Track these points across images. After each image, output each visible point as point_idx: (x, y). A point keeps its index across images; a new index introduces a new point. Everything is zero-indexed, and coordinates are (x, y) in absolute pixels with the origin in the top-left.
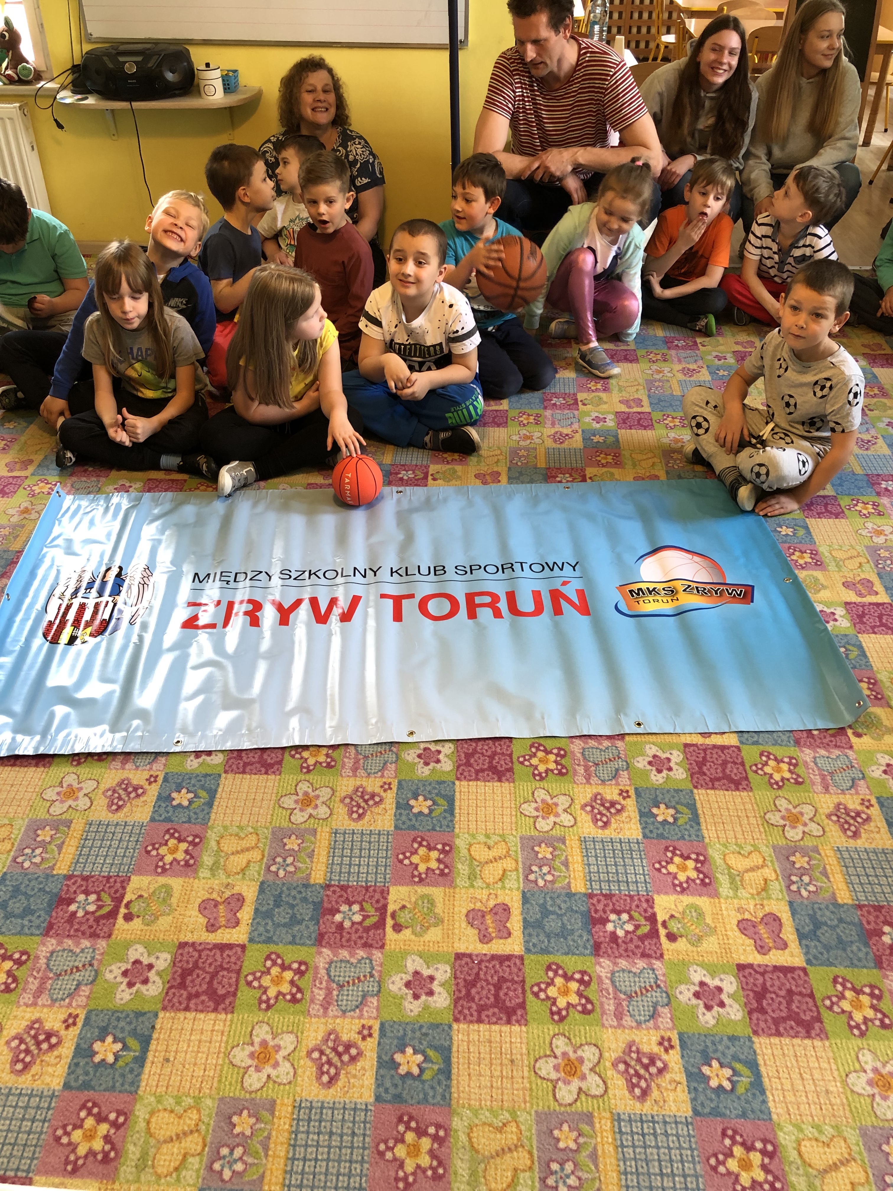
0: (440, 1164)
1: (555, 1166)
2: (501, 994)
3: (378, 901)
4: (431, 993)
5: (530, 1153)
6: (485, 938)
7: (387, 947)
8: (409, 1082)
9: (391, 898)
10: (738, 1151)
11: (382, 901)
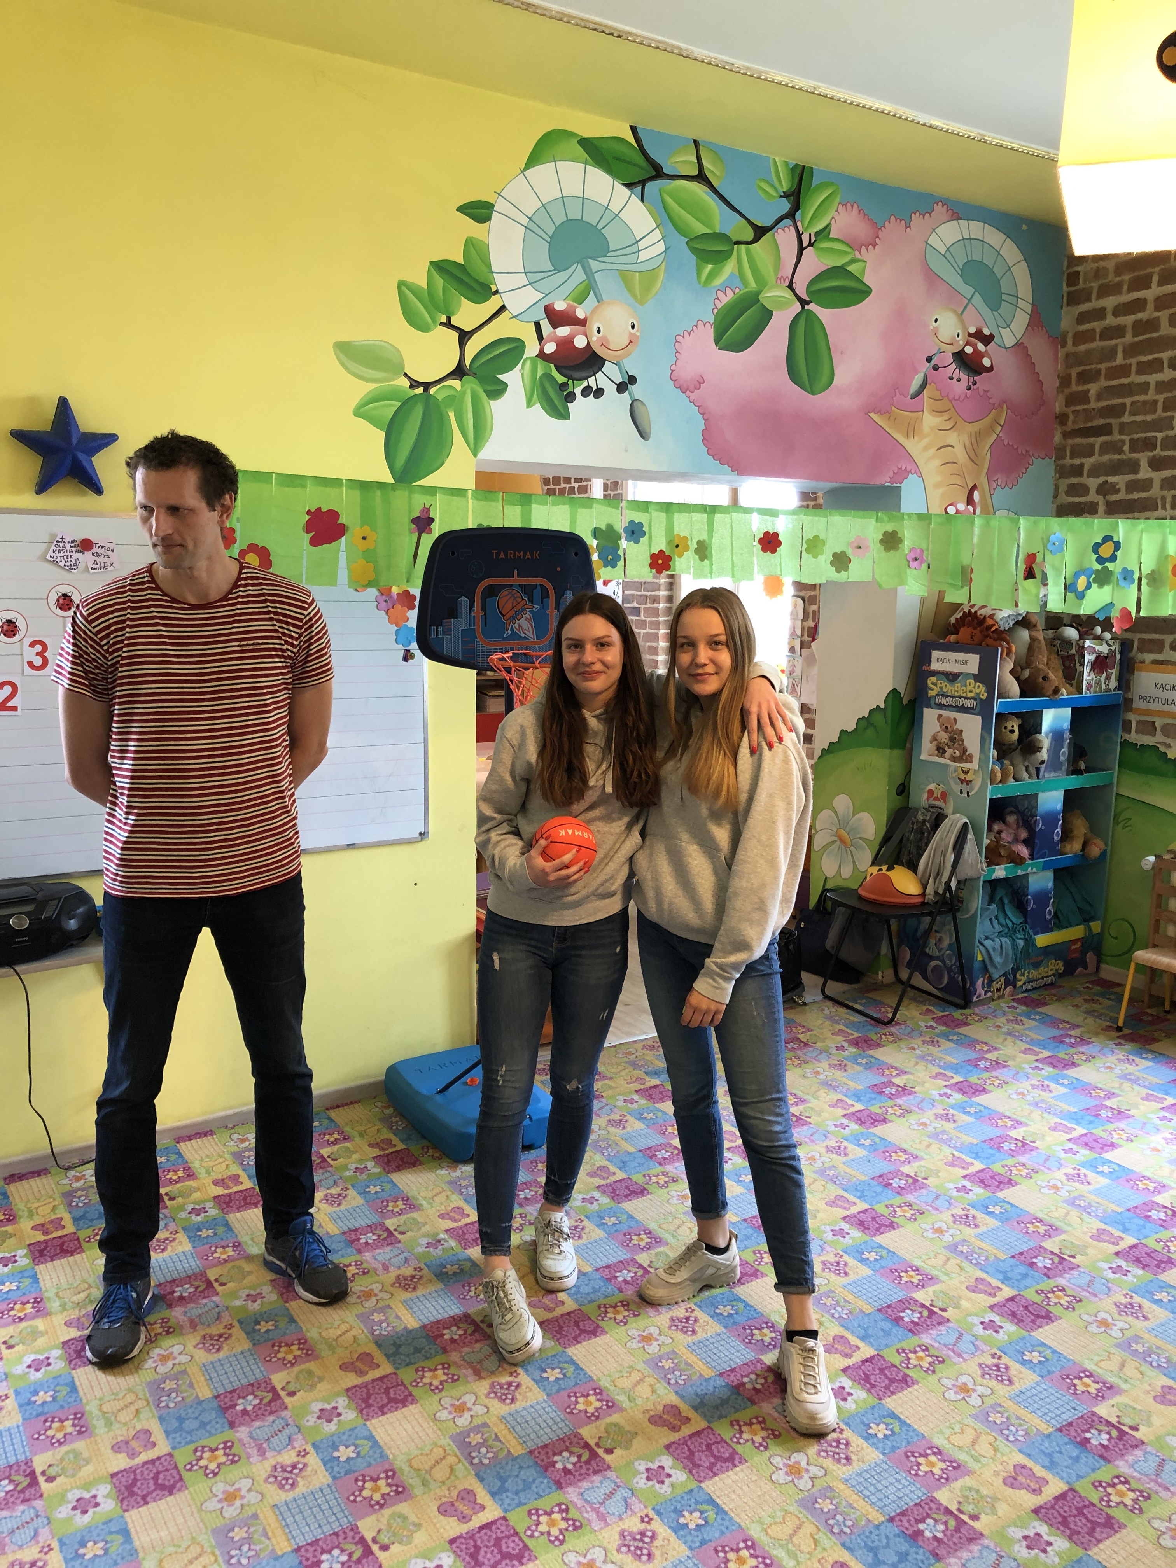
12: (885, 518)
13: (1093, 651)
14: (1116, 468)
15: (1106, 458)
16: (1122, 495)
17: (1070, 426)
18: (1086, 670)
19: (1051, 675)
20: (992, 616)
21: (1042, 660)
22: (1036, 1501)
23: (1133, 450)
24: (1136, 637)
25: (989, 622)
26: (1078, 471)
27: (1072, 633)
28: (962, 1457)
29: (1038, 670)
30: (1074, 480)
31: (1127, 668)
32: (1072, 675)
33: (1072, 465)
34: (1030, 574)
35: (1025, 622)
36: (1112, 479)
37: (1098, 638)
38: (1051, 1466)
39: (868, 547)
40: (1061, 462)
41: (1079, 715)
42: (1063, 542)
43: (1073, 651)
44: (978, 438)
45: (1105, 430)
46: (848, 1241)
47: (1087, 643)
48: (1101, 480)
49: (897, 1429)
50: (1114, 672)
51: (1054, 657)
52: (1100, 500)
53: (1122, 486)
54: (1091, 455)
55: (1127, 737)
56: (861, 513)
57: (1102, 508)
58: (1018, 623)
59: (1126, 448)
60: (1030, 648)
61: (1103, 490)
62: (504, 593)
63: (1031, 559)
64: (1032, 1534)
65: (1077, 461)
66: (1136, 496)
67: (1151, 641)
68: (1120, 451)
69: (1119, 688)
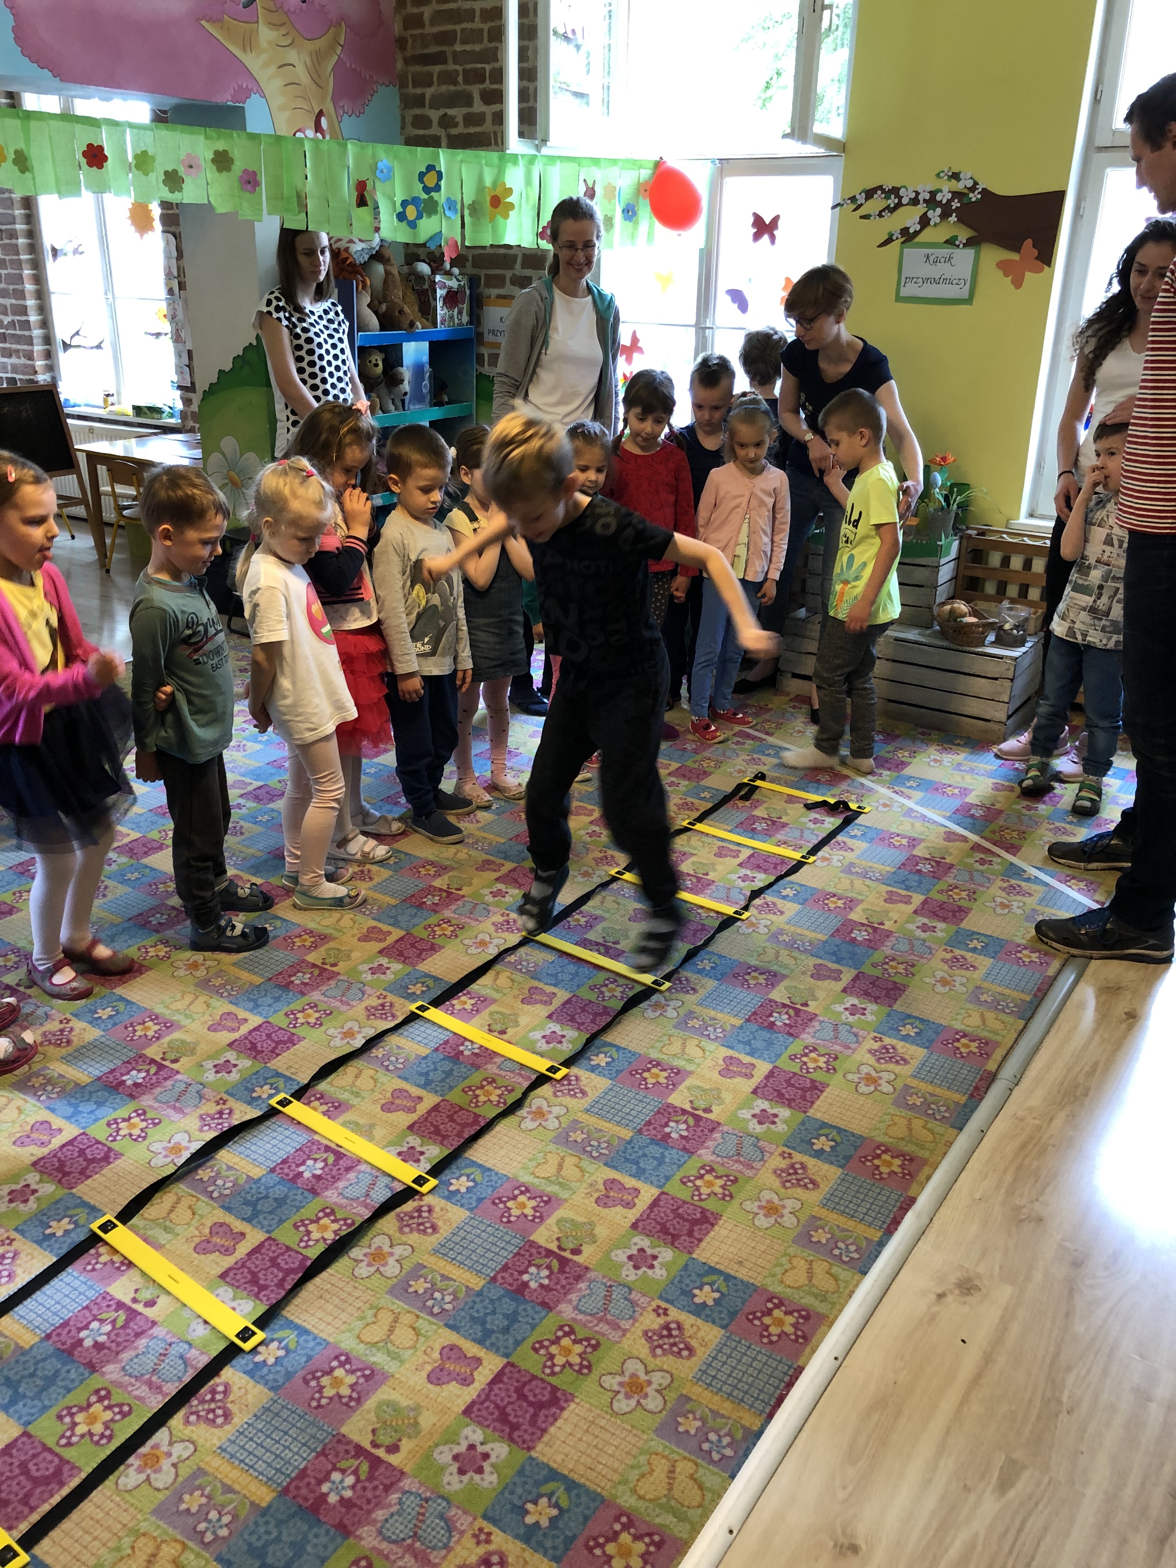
0: (650, 1535)
1: (706, 1446)
2: (531, 1398)
3: (347, 1452)
4: (486, 1456)
5: (685, 1458)
6: (466, 1381)
7: (407, 1469)
8: (560, 1524)
9: (355, 1437)
10: (767, 1320)
11: (350, 1447)
12: (214, 134)
13: (444, 286)
14: (454, 100)
15: (444, 88)
16: (460, 130)
17: (409, 53)
18: (439, 304)
19: (406, 309)
20: (347, 249)
21: (398, 294)
22: (633, 1214)
23: (466, 81)
24: (483, 273)
25: (344, 255)
26: (419, 101)
27: (424, 268)
28: (551, 1189)
29: (395, 303)
30: (417, 111)
31: (477, 304)
32: (427, 311)
33: (415, 95)
34: (362, 202)
35: (378, 256)
36: (451, 112)
37: (448, 273)
38: (639, 1174)
39: (199, 166)
40: (405, 91)
41: (436, 348)
42: (390, 170)
43: (426, 286)
44: (318, 58)
45: (439, 59)
46: (390, 976)
47: (438, 278)
48: (442, 112)
49: (479, 1178)
50: (465, 307)
51: (409, 293)
52: (441, 133)
53: (460, 119)
54: (430, 84)
55: (481, 369)
56: (188, 128)
57: (444, 141)
58: (372, 257)
59: (460, 79)
60: (385, 282)
61: (446, 122)
63: (361, 186)
64: (635, 1252)
65: (419, 91)
66: (472, 130)
67: (494, 276)
68: (455, 83)
69: (471, 322)
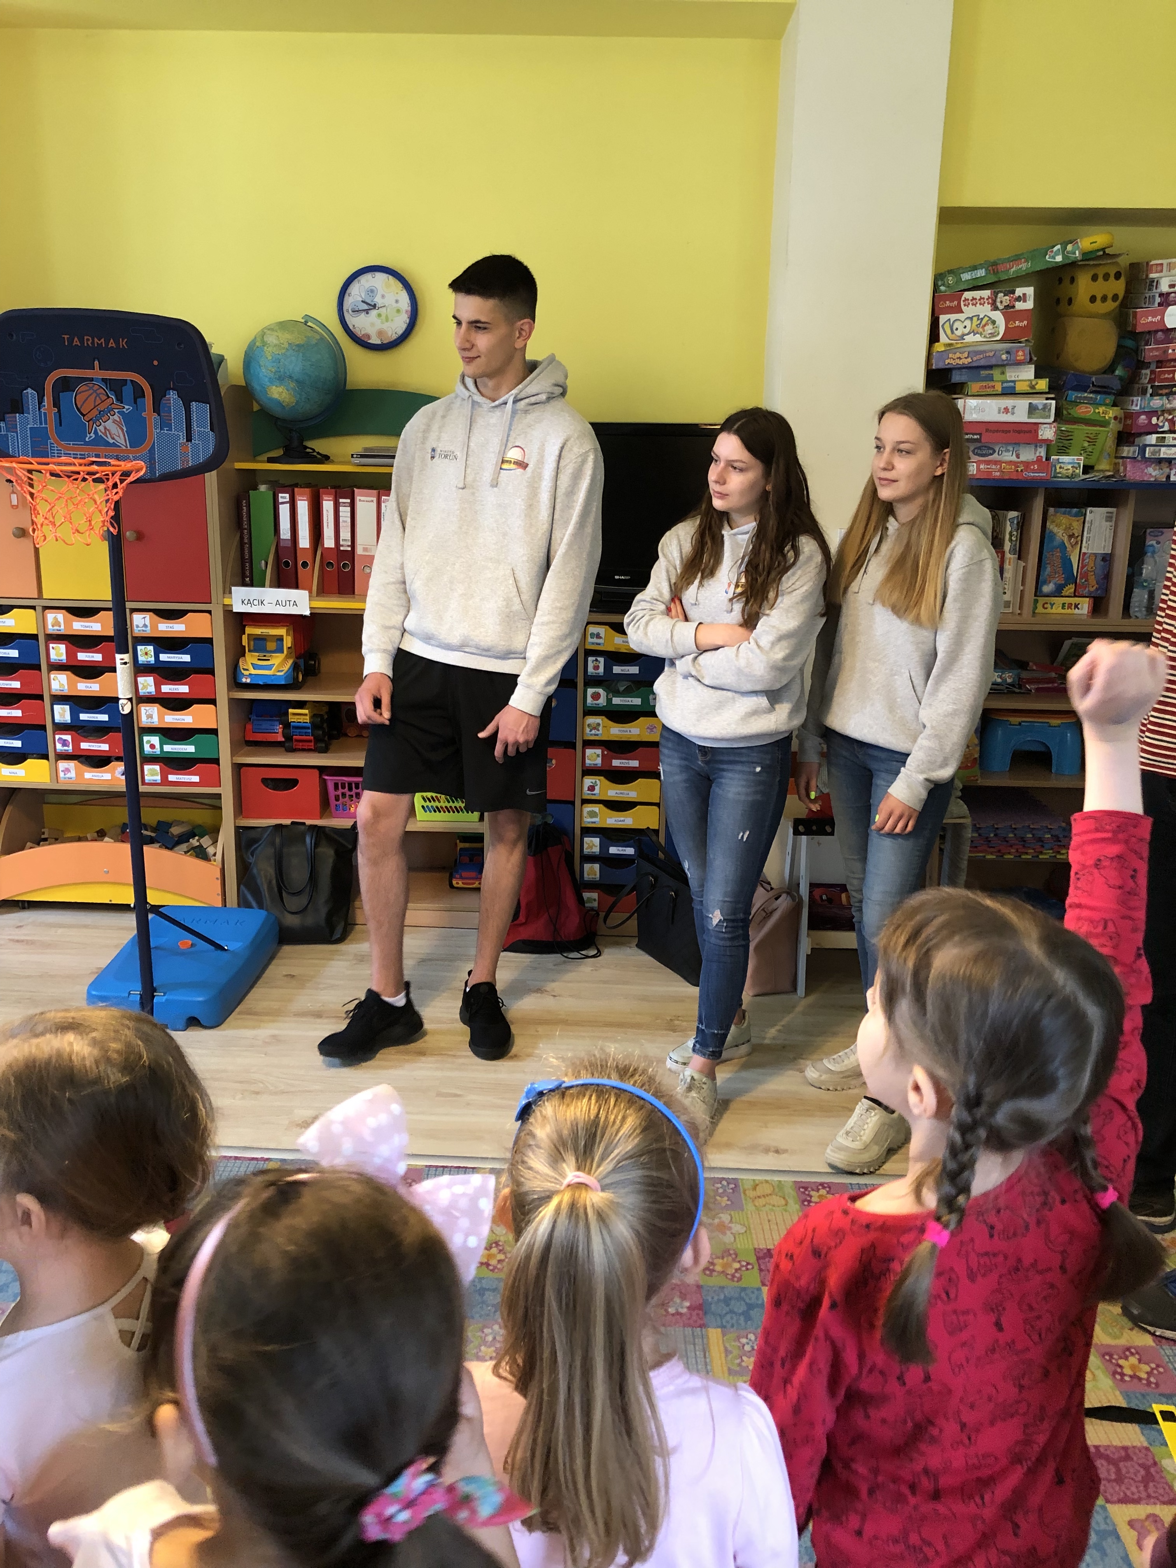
62: (81, 387)
